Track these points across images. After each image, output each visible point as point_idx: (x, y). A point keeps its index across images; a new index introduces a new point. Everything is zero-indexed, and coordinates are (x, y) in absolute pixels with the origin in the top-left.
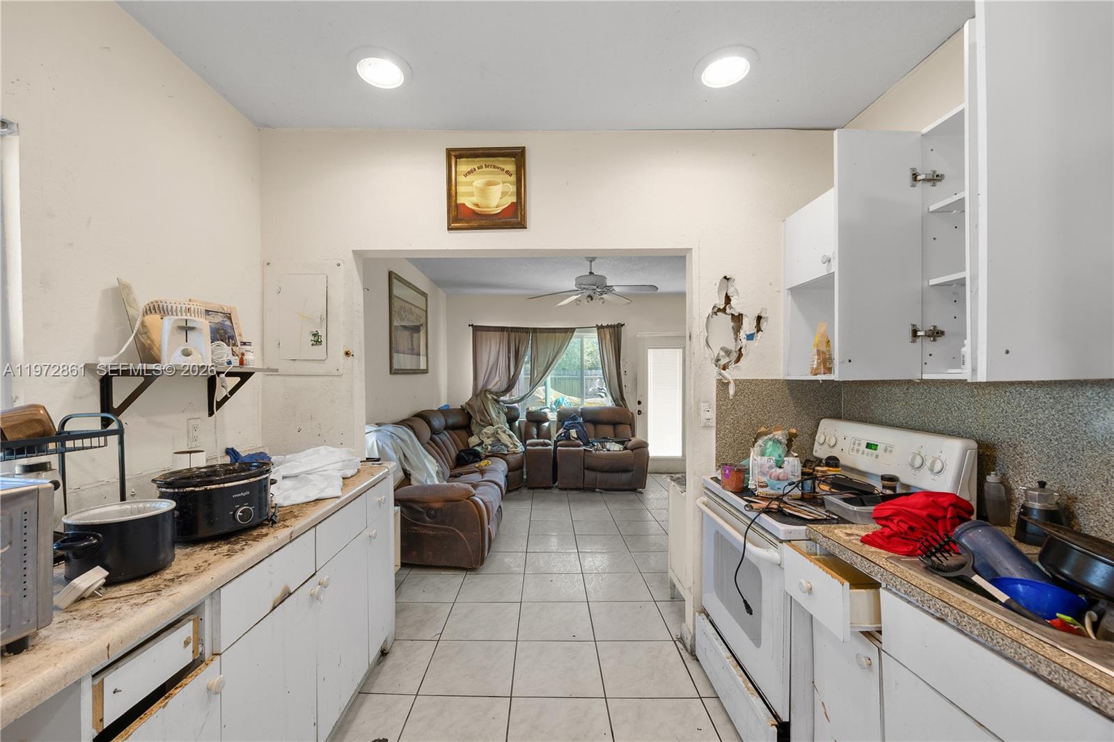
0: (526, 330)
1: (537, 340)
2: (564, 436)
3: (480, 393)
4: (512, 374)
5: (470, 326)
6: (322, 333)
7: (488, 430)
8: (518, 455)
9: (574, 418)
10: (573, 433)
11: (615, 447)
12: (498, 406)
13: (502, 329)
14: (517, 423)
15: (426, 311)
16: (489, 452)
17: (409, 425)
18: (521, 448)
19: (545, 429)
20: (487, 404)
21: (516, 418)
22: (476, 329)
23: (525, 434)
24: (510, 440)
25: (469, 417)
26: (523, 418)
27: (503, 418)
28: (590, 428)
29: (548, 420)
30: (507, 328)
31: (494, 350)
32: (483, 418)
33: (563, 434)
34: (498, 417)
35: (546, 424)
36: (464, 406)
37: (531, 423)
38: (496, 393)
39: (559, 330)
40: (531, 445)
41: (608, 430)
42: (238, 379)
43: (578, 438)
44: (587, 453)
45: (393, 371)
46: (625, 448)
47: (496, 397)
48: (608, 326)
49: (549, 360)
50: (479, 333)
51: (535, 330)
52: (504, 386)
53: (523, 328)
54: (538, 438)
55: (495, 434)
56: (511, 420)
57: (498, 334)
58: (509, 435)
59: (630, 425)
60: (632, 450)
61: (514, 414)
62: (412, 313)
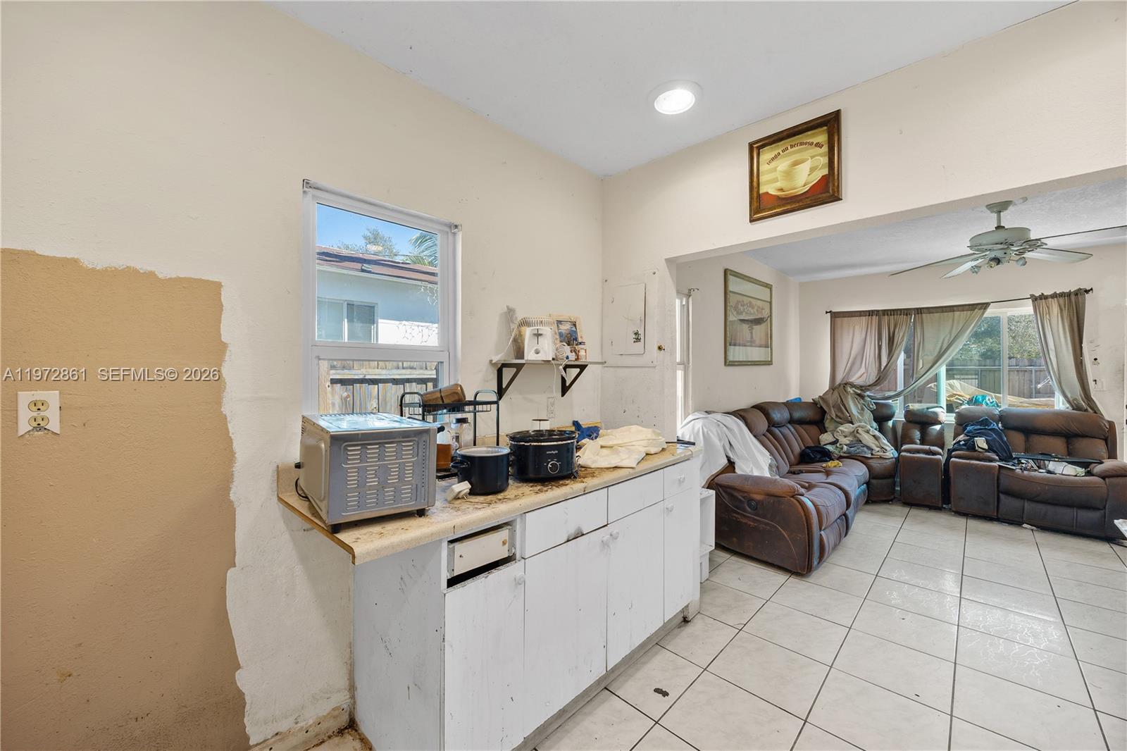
0: (906, 312)
1: (922, 323)
2: (963, 445)
3: (839, 387)
4: (884, 364)
5: (827, 312)
6: (641, 332)
7: (846, 428)
8: (887, 461)
9: (985, 423)
10: (981, 442)
11: (1064, 470)
12: (862, 401)
13: (870, 313)
14: (890, 423)
15: (771, 303)
16: (844, 453)
17: (741, 416)
18: (891, 453)
19: (934, 433)
20: (846, 398)
21: (890, 417)
22: (835, 316)
23: (902, 437)
24: (877, 443)
25: (823, 412)
26: (899, 416)
27: (868, 415)
28: (1017, 439)
29: (940, 423)
30: (878, 311)
31: (857, 338)
32: (839, 414)
33: (963, 442)
34: (862, 414)
35: (938, 427)
36: (817, 400)
37: (911, 425)
38: (861, 387)
39: (960, 308)
40: (906, 451)
41: (1058, 444)
42: (578, 370)
43: (991, 449)
44: (1003, 471)
45: (728, 363)
46: (1089, 473)
47: (859, 392)
48: (1054, 296)
49: (942, 345)
50: (838, 320)
51: (919, 311)
52: (872, 379)
53: (901, 310)
54: (921, 444)
55: (854, 433)
56: (881, 417)
57: (864, 319)
58: (874, 436)
59: (1106, 440)
60: (1104, 478)
61: (886, 412)
62: (751, 305)
